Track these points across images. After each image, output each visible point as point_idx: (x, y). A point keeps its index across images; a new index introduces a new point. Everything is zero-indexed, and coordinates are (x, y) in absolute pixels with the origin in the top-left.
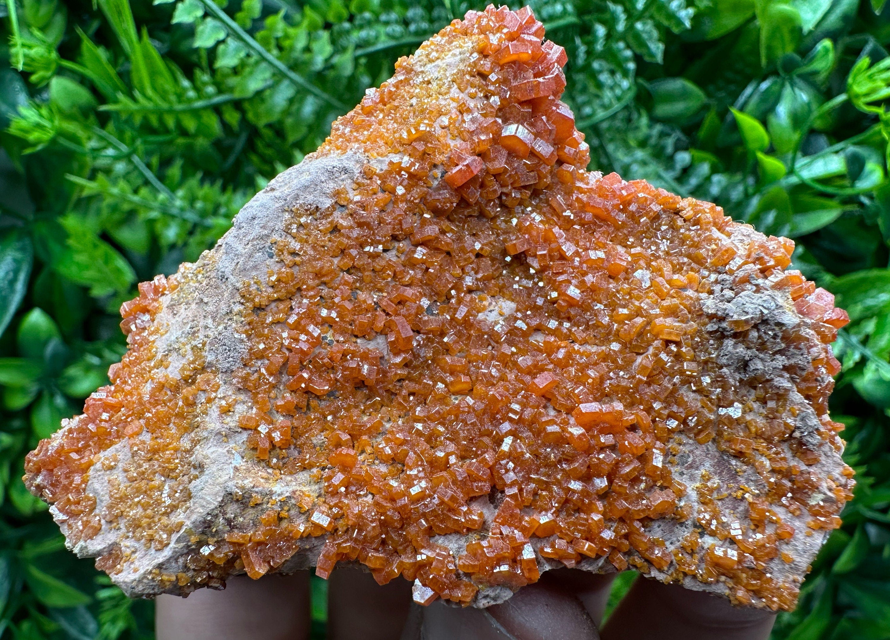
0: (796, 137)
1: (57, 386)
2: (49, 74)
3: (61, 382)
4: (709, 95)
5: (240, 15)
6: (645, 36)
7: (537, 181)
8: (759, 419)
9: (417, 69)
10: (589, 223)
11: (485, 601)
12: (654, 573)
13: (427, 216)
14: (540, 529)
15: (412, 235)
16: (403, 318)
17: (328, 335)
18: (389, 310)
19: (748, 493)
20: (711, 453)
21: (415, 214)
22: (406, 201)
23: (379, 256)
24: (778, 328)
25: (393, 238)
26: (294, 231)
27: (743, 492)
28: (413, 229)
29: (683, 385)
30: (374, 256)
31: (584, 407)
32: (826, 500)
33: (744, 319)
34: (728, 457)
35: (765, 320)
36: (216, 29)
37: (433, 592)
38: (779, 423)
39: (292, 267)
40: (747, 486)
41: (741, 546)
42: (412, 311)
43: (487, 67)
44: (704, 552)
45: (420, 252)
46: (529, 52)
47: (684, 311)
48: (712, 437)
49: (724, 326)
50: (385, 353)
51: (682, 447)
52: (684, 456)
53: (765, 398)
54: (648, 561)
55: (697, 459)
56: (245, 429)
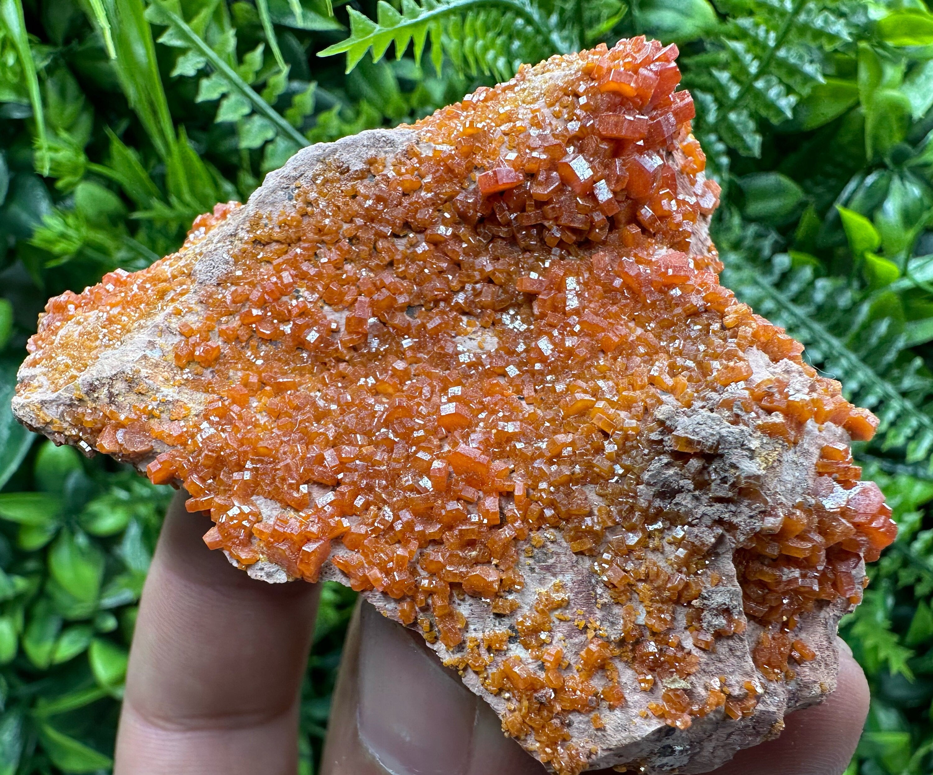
0: (910, 235)
1: (78, 523)
2: (77, 179)
3: (83, 518)
4: (807, 191)
5: (290, 112)
6: (739, 127)
7: (586, 228)
8: (662, 564)
9: (528, 76)
10: (616, 290)
11: (259, 573)
12: (440, 648)
13: (447, 215)
14: (349, 538)
15: (426, 229)
16: (368, 299)
17: (302, 290)
18: (362, 289)
19: (595, 630)
20: (580, 567)
21: (439, 211)
22: (431, 191)
23: (385, 237)
24: (733, 471)
25: (407, 225)
26: (318, 182)
27: (589, 625)
28: (427, 223)
29: (591, 483)
30: (381, 236)
31: (462, 447)
32: (689, 693)
33: (687, 438)
34: (597, 582)
35: (721, 456)
36: (263, 128)
37: (221, 538)
38: (681, 579)
39: (302, 216)
40: (598, 623)
41: (547, 675)
42: (381, 298)
43: (582, 88)
44: (504, 658)
45: (423, 248)
46: (632, 85)
47: (639, 408)
48: (585, 548)
49: (666, 438)
50: (343, 329)
51: (549, 543)
52: (546, 554)
53: (680, 543)
54: (439, 631)
55: (559, 565)
56: (181, 334)
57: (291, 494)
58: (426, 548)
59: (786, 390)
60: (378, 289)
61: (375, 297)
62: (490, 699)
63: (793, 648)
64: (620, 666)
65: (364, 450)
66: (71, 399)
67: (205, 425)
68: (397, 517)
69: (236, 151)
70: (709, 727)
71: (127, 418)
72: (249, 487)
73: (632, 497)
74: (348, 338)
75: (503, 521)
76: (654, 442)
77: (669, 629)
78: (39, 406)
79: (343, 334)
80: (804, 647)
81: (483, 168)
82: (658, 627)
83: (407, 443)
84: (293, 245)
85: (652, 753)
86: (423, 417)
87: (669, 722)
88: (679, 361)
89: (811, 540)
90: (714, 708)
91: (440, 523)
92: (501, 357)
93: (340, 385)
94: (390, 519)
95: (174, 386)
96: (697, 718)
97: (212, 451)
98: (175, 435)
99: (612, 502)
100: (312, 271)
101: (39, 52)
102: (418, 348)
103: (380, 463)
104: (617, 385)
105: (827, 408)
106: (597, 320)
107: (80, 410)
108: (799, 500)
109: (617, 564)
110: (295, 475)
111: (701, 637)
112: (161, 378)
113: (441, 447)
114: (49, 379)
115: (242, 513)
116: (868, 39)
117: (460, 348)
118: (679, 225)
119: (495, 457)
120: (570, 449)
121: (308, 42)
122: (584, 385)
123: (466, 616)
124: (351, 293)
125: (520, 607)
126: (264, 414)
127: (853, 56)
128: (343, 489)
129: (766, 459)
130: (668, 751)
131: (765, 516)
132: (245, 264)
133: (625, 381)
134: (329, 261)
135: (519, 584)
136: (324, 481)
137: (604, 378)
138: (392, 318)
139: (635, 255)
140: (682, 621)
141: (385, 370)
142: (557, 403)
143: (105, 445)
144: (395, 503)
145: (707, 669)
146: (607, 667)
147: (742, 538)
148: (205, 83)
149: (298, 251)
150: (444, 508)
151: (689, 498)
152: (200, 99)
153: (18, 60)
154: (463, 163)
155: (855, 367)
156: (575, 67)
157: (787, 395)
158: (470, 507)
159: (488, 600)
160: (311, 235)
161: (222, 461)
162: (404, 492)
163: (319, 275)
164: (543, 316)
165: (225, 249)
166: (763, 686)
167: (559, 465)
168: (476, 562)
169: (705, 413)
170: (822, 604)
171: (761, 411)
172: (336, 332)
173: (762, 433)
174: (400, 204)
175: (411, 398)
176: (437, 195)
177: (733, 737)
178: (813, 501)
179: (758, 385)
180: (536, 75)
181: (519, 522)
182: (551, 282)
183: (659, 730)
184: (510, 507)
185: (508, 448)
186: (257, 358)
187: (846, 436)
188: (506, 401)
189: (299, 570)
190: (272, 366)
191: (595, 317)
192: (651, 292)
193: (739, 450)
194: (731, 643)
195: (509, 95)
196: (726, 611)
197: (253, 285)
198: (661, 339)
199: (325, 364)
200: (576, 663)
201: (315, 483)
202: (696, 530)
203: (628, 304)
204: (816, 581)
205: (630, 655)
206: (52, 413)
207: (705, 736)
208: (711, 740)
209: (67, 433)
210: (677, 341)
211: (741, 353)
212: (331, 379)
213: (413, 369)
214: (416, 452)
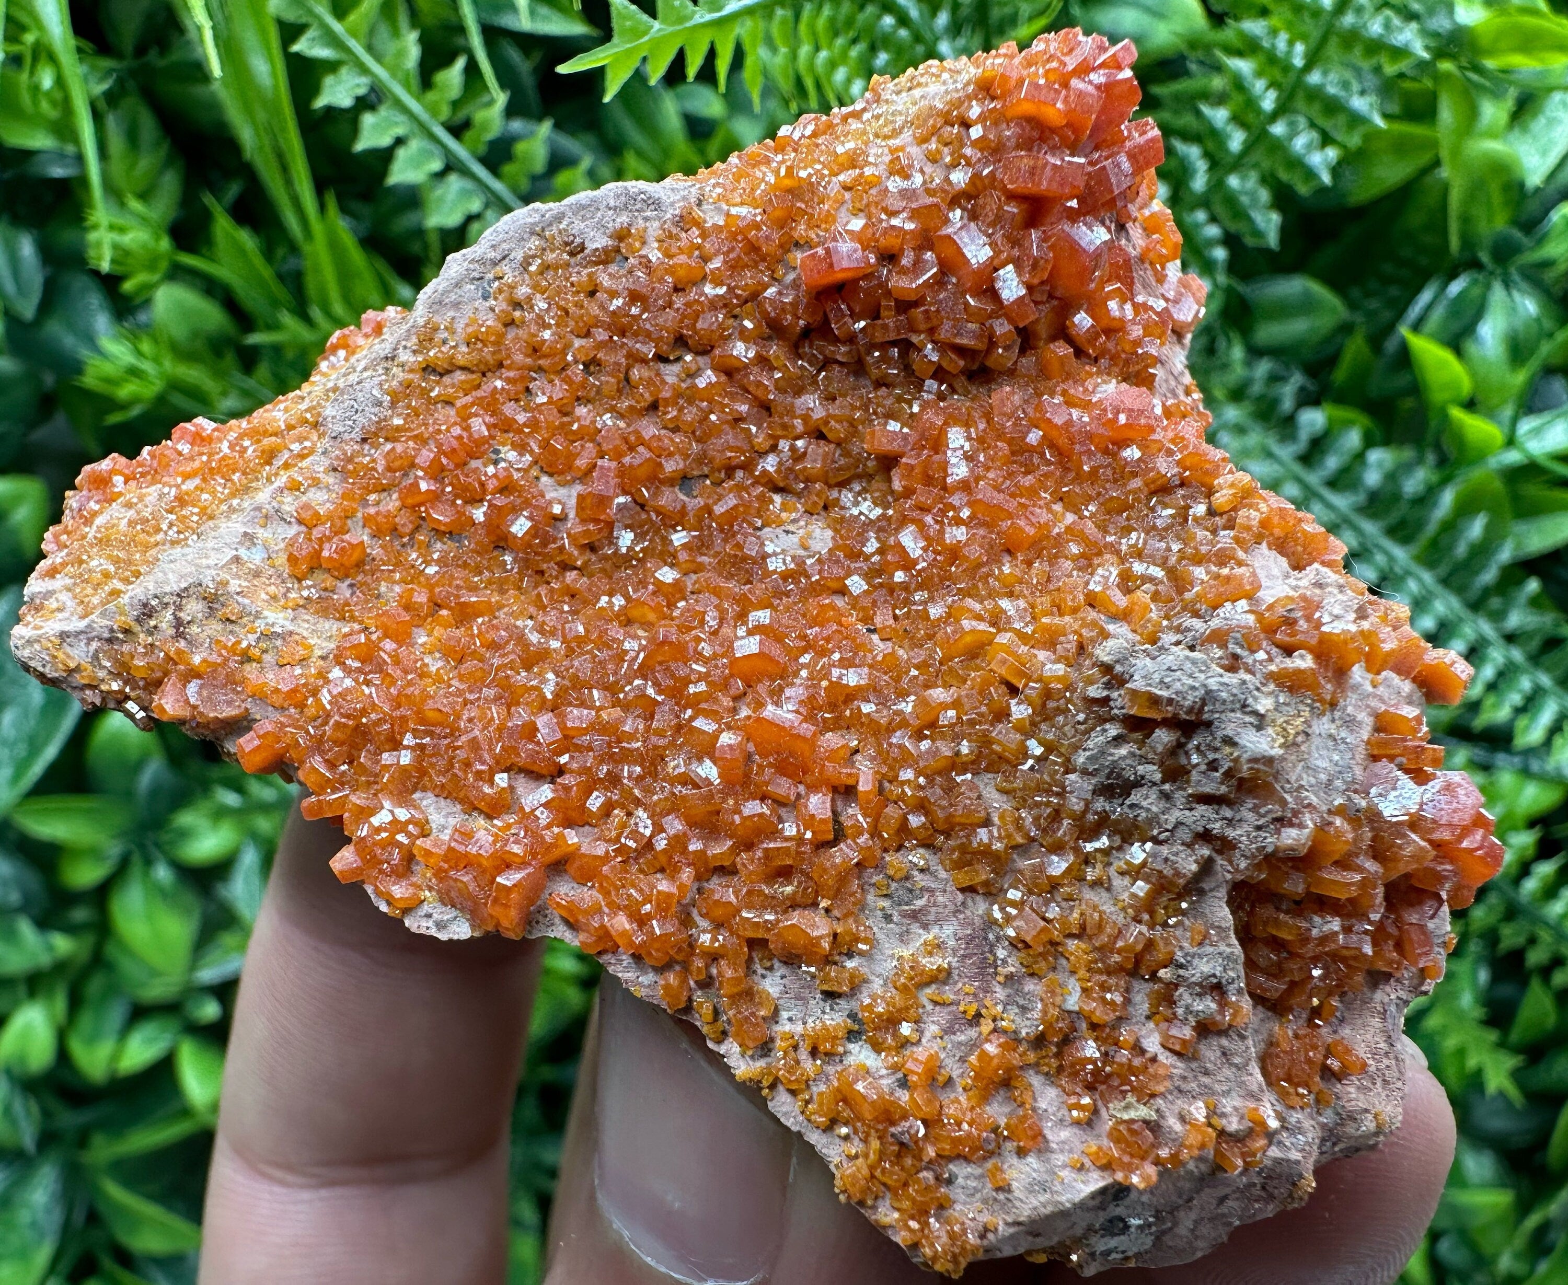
0: (1520, 378)
1: (157, 845)
2: (156, 277)
3: (165, 837)
4: (1352, 305)
5: (508, 169)
6: (1245, 200)
7: (981, 346)
8: (1108, 908)
9: (886, 95)
10: (1031, 449)
11: (424, 923)
12: (731, 1050)
13: (748, 324)
14: (577, 864)
15: (713, 347)
16: (614, 464)
17: (503, 449)
18: (605, 447)
19: (994, 1020)
20: (968, 913)
21: (735, 317)
22: (721, 284)
23: (644, 361)
24: (1227, 750)
25: (681, 341)
26: (533, 268)
27: (983, 1011)
28: (715, 336)
29: (987, 770)
30: (637, 359)
31: (770, 711)
32: (1154, 1127)
33: (1149, 693)
34: (998, 938)
35: (1209, 724)
36: (465, 194)
37: (359, 863)
38: (1140, 933)
39: (506, 325)
40: (1000, 1008)
41: (911, 1096)
42: (637, 462)
43: (975, 111)
44: (839, 1068)
45: (707, 378)
46: (1059, 105)
47: (1069, 643)
48: (977, 880)
49: (1115, 695)
50: (572, 515)
51: (916, 873)
52: (911, 891)
53: (1138, 873)
54: (729, 1021)
55: (933, 910)
56: (300, 522)
57: (479, 789)
58: (708, 880)
59: (1317, 615)
60: (632, 449)
61: (627, 460)
62: (814, 1138)
63: (1329, 1053)
64: (1036, 1080)
65: (604, 715)
66: (112, 630)
67: (336, 673)
68: (659, 828)
69: (420, 233)
70: (1188, 1185)
71: (204, 661)
72: (410, 777)
73: (1057, 795)
74: (579, 529)
75: (839, 835)
76: (1095, 701)
77: (1120, 1018)
78: (58, 641)
79: (572, 523)
80: (1348, 1051)
81: (809, 245)
82: (1101, 1015)
83: (677, 704)
84: (489, 374)
85: (1090, 1229)
86: (706, 661)
87: (1119, 1176)
88: (1138, 568)
89: (1360, 869)
90: (1196, 1152)
91: (731, 838)
92: (838, 561)
93: (566, 608)
94: (648, 833)
95: (285, 608)
96: (1166, 1169)
97: (348, 716)
98: (285, 689)
99: (1023, 803)
100: (521, 418)
101: (93, 68)
102: (698, 546)
103: (632, 737)
104: (1033, 607)
105: (1387, 646)
106: (998, 498)
107: (126, 648)
108: (1339, 801)
109: (1031, 908)
110: (486, 756)
111: (1174, 1032)
112: (264, 596)
113: (735, 711)
114: (75, 597)
115: (395, 821)
116: (1452, 57)
117: (769, 548)
118: (1138, 343)
119: (827, 727)
120: (951, 713)
121: (537, 56)
122: (978, 607)
123: (776, 995)
124: (585, 454)
125: (866, 981)
126: (438, 655)
127: (1428, 83)
128: (567, 780)
129: (1285, 729)
130: (1117, 1226)
131: (1283, 826)
132: (408, 406)
133: (1046, 599)
134: (550, 401)
135: (866, 941)
136: (535, 768)
137: (1011, 595)
138: (656, 495)
139: (1064, 393)
140: (1142, 1004)
141: (643, 584)
142: (931, 637)
143: (168, 707)
144: (655, 804)
145: (1184, 1086)
146: (1013, 1083)
147: (1243, 865)
148: (368, 120)
149: (499, 384)
150: (739, 812)
151: (1153, 796)
152: (360, 146)
153: (60, 81)
154: (775, 236)
155: (1430, 593)
156: (965, 77)
157: (1319, 624)
158: (783, 812)
159: (813, 969)
160: (519, 358)
161: (364, 733)
162: (672, 785)
163: (534, 424)
164: (908, 493)
165: (377, 380)
166: (1280, 1117)
167: (933, 741)
168: (793, 904)
169: (1181, 652)
170: (1377, 978)
171: (1274, 651)
172: (561, 519)
173: (1277, 685)
174: (670, 305)
175: (685, 629)
176: (731, 290)
177: (1230, 1203)
178: (1364, 804)
179: (1271, 607)
180: (898, 93)
181: (866, 836)
182: (922, 437)
183: (1103, 1191)
184: (850, 811)
185: (848, 713)
186: (427, 563)
187: (1418, 695)
188: (845, 635)
189: (492, 916)
190: (452, 576)
191: (995, 494)
192: (1089, 453)
193: (1239, 715)
194: (1224, 1042)
195: (854, 127)
196: (1217, 989)
197: (422, 441)
198: (1106, 532)
199: (542, 573)
200: (961, 1076)
201: (521, 770)
202: (1165, 850)
203: (1052, 473)
204: (1368, 938)
205: (1054, 1063)
206: (78, 654)
207: (1180, 1202)
208: (1190, 1208)
209: (104, 687)
210: (1134, 535)
211: (1241, 554)
212: (551, 599)
213: (690, 582)
214: (692, 719)
